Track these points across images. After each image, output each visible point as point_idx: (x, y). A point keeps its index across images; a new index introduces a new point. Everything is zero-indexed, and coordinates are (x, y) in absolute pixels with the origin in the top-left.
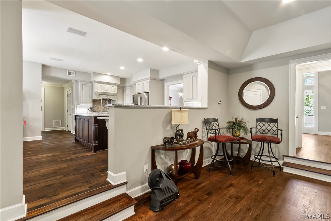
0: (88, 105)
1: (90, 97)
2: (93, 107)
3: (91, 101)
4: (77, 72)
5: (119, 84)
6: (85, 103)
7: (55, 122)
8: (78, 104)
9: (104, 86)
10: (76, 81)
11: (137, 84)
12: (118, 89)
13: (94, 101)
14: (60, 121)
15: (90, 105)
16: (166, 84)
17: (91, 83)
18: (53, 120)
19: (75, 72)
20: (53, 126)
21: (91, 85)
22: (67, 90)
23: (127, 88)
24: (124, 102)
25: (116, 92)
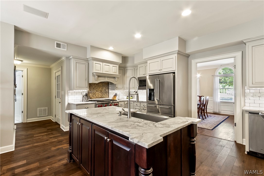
0: (83, 90)
1: (85, 80)
2: (88, 93)
3: (87, 85)
4: (69, 45)
5: (121, 64)
6: (80, 88)
7: (40, 111)
8: (70, 89)
9: (104, 65)
10: (68, 58)
11: (148, 62)
12: (119, 69)
13: (91, 85)
14: (46, 109)
15: (86, 91)
16: (193, 62)
17: (87, 60)
18: (38, 109)
19: (66, 45)
20: (38, 116)
21: (87, 63)
22: (55, 72)
23: (129, 68)
24: (125, 85)
25: (117, 74)
